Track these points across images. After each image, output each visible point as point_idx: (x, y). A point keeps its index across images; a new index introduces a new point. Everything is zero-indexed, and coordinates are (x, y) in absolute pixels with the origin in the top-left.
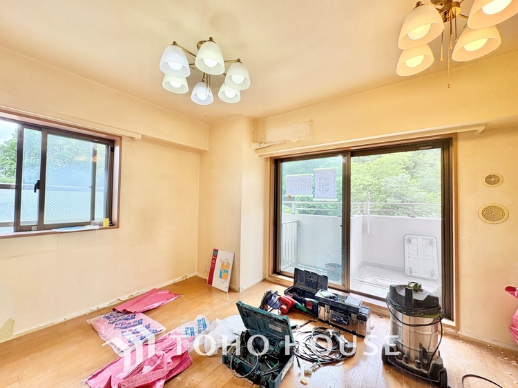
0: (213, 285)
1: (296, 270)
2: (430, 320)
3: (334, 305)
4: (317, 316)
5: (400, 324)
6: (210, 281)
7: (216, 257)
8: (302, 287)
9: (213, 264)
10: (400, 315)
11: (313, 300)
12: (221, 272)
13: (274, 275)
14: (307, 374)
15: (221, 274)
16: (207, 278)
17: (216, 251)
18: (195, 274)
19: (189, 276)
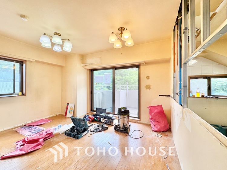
2: (126, 116)
3: (105, 117)
4: (101, 121)
6: (66, 115)
7: (68, 106)
8: (98, 114)
9: (67, 109)
10: (120, 116)
11: (100, 117)
12: (70, 111)
13: (91, 112)
14: (91, 134)
16: (64, 114)
17: (68, 104)
18: (60, 113)
19: (57, 114)
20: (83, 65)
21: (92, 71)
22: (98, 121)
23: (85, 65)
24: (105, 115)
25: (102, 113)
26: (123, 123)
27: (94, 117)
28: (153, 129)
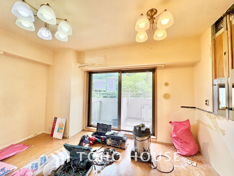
0: (53, 137)
1: (98, 124)
2: (147, 138)
3: (113, 138)
4: (106, 144)
5: (137, 141)
6: (52, 135)
7: (56, 121)
8: (100, 131)
9: (54, 126)
10: (137, 138)
11: (104, 137)
12: (58, 129)
13: (88, 127)
14: (99, 172)
15: (58, 130)
16: (50, 133)
17: (56, 118)
18: (43, 132)
19: (39, 134)
20: (79, 65)
21: (90, 73)
22: (101, 143)
23: (83, 65)
24: (112, 134)
25: (106, 130)
26: (144, 148)
27: (96, 137)
28: (179, 153)
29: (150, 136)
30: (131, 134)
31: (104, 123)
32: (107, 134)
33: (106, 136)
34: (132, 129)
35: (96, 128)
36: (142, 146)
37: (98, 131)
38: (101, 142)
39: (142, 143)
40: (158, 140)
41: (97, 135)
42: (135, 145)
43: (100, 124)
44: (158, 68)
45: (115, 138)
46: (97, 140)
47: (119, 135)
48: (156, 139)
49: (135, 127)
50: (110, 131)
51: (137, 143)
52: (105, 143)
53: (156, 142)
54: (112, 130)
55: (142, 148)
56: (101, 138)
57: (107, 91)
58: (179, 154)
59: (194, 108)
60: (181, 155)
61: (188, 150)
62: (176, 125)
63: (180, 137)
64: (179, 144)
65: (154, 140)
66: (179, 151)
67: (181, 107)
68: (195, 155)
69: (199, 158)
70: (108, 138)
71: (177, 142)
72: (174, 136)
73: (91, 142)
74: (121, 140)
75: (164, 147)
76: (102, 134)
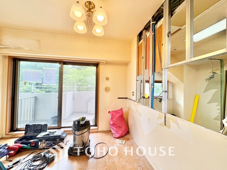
1: (27, 125)
2: (86, 130)
3: (48, 138)
4: (38, 148)
5: (76, 136)
8: (31, 134)
10: (77, 133)
22: (31, 149)
24: (47, 135)
25: (39, 131)
26: (83, 141)
27: (21, 144)
29: (90, 128)
30: (71, 129)
31: (36, 124)
32: (39, 136)
33: (38, 138)
34: (71, 124)
35: (24, 132)
36: (81, 139)
37: (27, 135)
38: (30, 147)
39: (81, 137)
40: (99, 130)
41: (24, 141)
42: (74, 140)
43: (31, 125)
44: (100, 63)
45: (51, 138)
46: (23, 146)
47: (55, 134)
48: (98, 129)
49: (74, 122)
50: (46, 131)
51: (76, 138)
52: (36, 147)
53: (97, 132)
54: (48, 129)
55: (81, 141)
56: (30, 143)
57: (42, 84)
58: (114, 137)
59: (127, 98)
60: (116, 138)
61: (120, 133)
62: (113, 113)
63: (116, 123)
64: (115, 129)
65: (96, 130)
66: (115, 135)
67: (118, 98)
68: (126, 135)
69: (128, 136)
70: (41, 141)
71: (113, 128)
72: (112, 123)
73: (12, 152)
74: (58, 138)
75: (104, 134)
76: (33, 137)
